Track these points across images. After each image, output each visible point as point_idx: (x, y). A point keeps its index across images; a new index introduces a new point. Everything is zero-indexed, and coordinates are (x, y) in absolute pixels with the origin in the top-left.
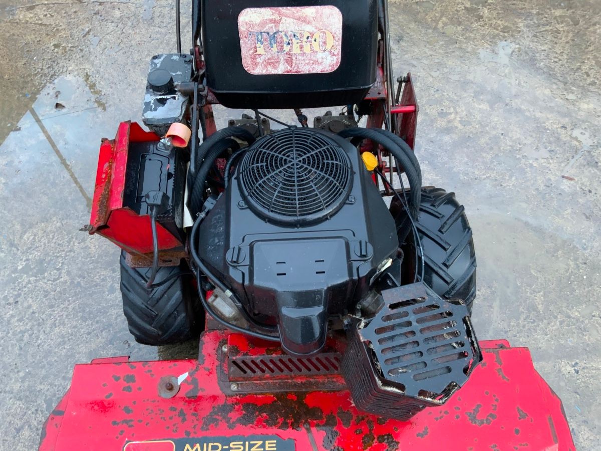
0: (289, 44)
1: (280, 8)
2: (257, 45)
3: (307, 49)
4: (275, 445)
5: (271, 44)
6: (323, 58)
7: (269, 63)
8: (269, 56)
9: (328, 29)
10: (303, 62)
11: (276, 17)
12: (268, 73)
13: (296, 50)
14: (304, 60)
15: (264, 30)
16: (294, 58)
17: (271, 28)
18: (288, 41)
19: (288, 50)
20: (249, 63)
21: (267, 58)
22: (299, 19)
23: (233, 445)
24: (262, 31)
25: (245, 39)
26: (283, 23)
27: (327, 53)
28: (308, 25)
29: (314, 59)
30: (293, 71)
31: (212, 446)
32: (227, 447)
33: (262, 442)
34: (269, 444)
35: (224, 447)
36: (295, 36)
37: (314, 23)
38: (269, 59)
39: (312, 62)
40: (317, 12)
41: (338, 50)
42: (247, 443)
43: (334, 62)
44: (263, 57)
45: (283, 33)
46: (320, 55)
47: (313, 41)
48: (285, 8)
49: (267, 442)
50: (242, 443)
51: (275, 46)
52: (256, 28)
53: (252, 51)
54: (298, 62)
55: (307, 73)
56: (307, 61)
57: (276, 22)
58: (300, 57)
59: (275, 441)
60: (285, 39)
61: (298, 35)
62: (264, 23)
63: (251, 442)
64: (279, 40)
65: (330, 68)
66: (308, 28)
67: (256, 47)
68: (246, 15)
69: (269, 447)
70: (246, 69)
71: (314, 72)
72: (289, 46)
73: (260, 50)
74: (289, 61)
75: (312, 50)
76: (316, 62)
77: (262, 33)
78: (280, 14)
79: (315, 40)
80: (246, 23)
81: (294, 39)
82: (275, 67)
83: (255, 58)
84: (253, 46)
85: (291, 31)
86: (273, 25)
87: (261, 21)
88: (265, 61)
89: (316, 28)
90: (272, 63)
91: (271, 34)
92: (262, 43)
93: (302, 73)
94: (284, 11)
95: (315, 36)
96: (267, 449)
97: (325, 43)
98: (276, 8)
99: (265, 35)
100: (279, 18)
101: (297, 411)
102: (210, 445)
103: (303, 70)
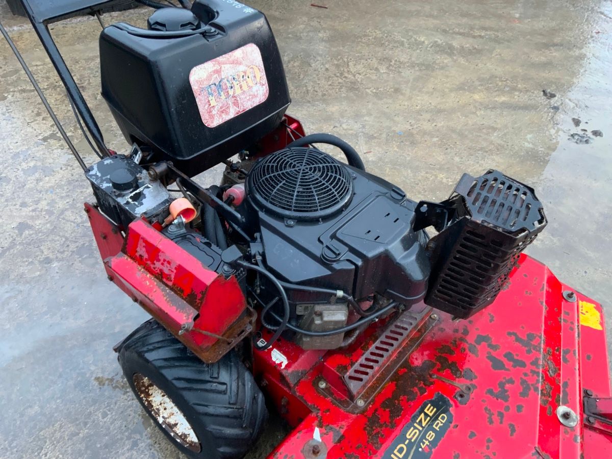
0: (232, 87)
1: (218, 58)
2: (210, 99)
3: (245, 88)
4: (432, 407)
5: (219, 93)
6: (257, 91)
7: (223, 111)
8: (221, 105)
9: (254, 64)
10: (245, 100)
11: (217, 67)
12: (224, 121)
13: (238, 92)
14: (246, 97)
15: (212, 82)
16: (239, 99)
17: (215, 79)
18: (230, 85)
19: (233, 93)
20: (207, 118)
21: (219, 107)
22: (233, 63)
23: (409, 435)
24: (210, 84)
25: (199, 96)
26: (223, 71)
27: (258, 85)
28: (241, 66)
29: (252, 93)
30: (241, 111)
31: (398, 451)
32: (407, 441)
33: (423, 414)
34: (428, 410)
35: (406, 443)
36: (234, 78)
37: (243, 62)
38: (221, 108)
39: (251, 97)
40: (243, 53)
41: (265, 80)
42: (415, 425)
43: (265, 91)
44: (216, 109)
45: (226, 79)
46: (255, 88)
47: (247, 78)
48: (221, 57)
49: (426, 410)
50: (412, 428)
51: (222, 93)
52: (205, 83)
53: (207, 106)
54: (242, 102)
55: (251, 108)
56: (248, 98)
57: (218, 72)
58: (243, 96)
59: (429, 405)
60: (229, 85)
61: (236, 77)
62: (209, 77)
63: (418, 421)
64: (224, 87)
65: (264, 97)
66: (242, 68)
67: (209, 101)
68: (194, 74)
69: (431, 412)
70: (206, 125)
71: (255, 105)
72: (232, 89)
73: (213, 103)
74: (236, 103)
75: (249, 86)
76: (254, 96)
77: (210, 86)
78: (219, 63)
79: (248, 77)
80: (197, 81)
81: (234, 82)
82: (227, 113)
83: (211, 112)
84: (207, 101)
85: (231, 75)
86: (216, 75)
87: (207, 76)
88: (218, 111)
89: (247, 66)
90: (224, 110)
91: (217, 84)
92: (212, 96)
93: (247, 109)
94: (221, 60)
95: (248, 74)
96: (431, 415)
97: (255, 77)
98: (214, 60)
99: (213, 86)
100: (219, 67)
101: (417, 375)
102: (395, 452)
103: (247, 106)
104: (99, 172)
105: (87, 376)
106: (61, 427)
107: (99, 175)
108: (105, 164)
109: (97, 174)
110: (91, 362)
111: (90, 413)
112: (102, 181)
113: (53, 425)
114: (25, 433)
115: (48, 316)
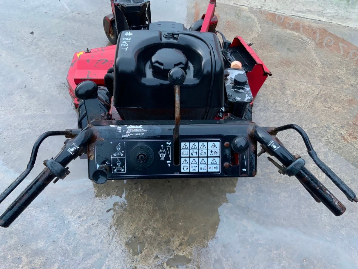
104: (246, 96)
105: (255, 192)
106: (275, 179)
107: (247, 95)
108: (240, 98)
109: (247, 96)
110: (251, 198)
111: (262, 176)
112: (248, 91)
113: (278, 182)
114: (290, 188)
115: (260, 242)
